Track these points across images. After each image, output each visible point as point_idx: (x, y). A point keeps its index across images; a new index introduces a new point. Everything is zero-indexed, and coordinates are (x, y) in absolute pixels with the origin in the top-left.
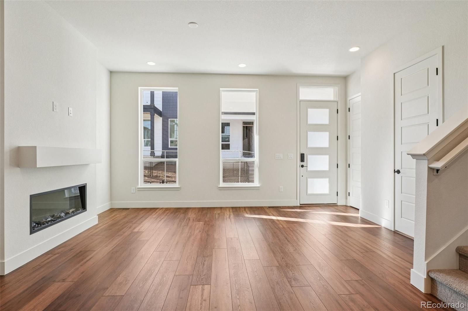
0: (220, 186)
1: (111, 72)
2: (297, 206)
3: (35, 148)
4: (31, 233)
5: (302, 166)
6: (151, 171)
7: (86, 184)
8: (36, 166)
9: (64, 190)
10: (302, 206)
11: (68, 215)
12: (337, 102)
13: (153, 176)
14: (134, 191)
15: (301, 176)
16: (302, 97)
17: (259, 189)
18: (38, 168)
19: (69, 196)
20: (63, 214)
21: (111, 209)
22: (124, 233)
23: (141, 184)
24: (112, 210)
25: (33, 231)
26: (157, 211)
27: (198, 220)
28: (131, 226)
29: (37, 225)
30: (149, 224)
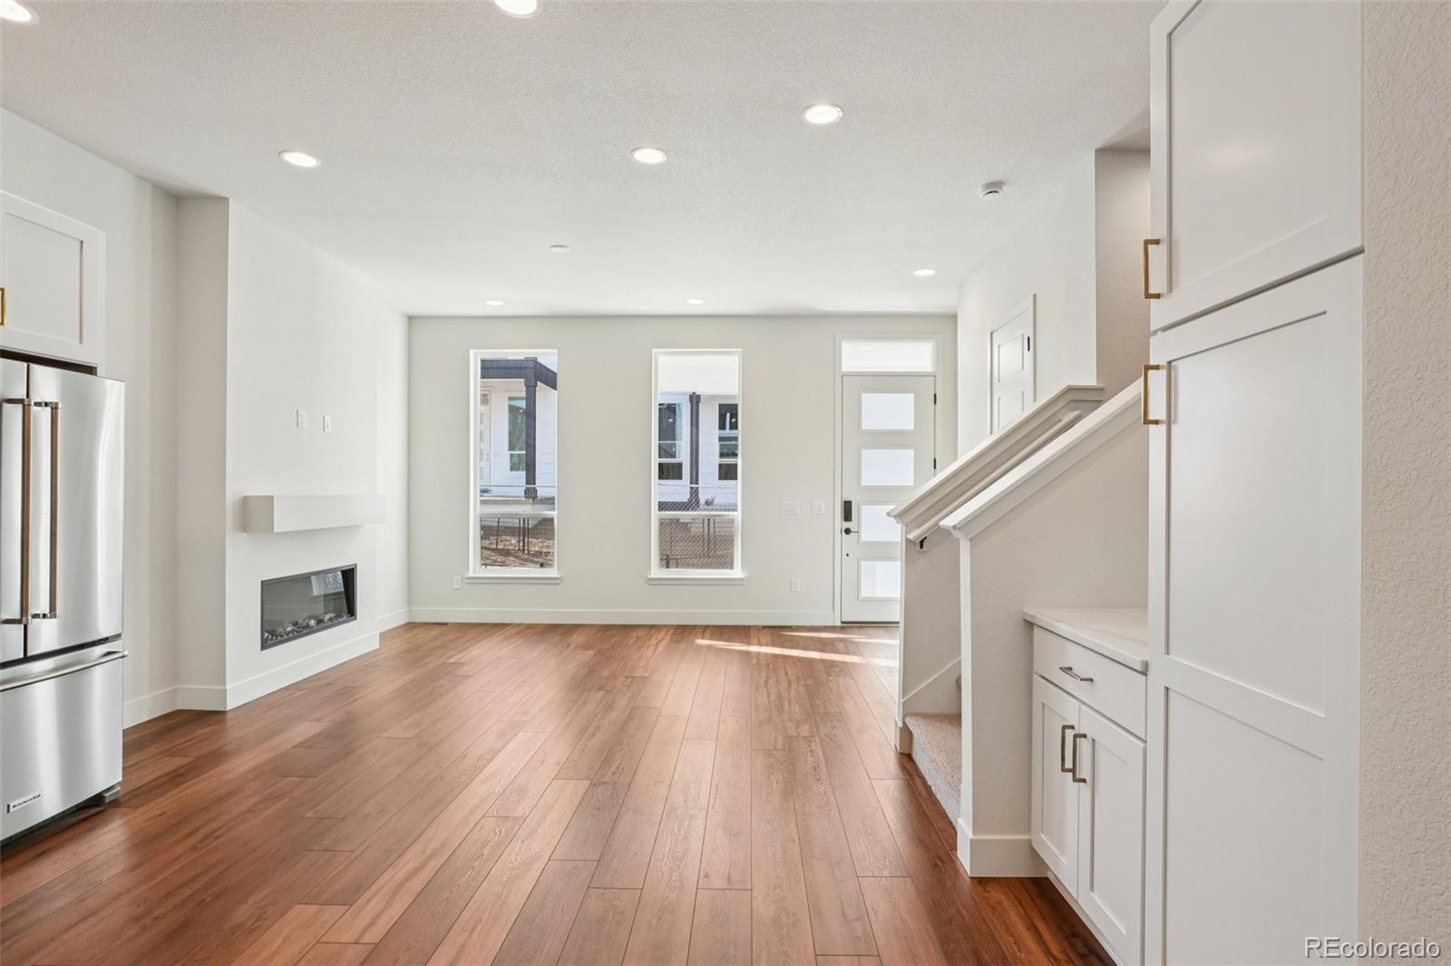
0: (652, 576)
1: (411, 318)
2: (834, 627)
3: (270, 499)
4: (264, 647)
5: (848, 531)
6: (524, 540)
7: (356, 564)
8: (273, 529)
9: (310, 577)
10: (847, 626)
11: (321, 624)
12: (935, 376)
13: (529, 551)
14: (460, 582)
15: (844, 556)
16: (848, 364)
17: (742, 585)
18: (276, 533)
19: (322, 593)
20: (312, 622)
21: (409, 623)
22: (427, 663)
23: (475, 569)
24: (411, 626)
25: (265, 645)
26: (507, 629)
27: (586, 647)
28: (445, 654)
29: (272, 635)
30: (481, 652)
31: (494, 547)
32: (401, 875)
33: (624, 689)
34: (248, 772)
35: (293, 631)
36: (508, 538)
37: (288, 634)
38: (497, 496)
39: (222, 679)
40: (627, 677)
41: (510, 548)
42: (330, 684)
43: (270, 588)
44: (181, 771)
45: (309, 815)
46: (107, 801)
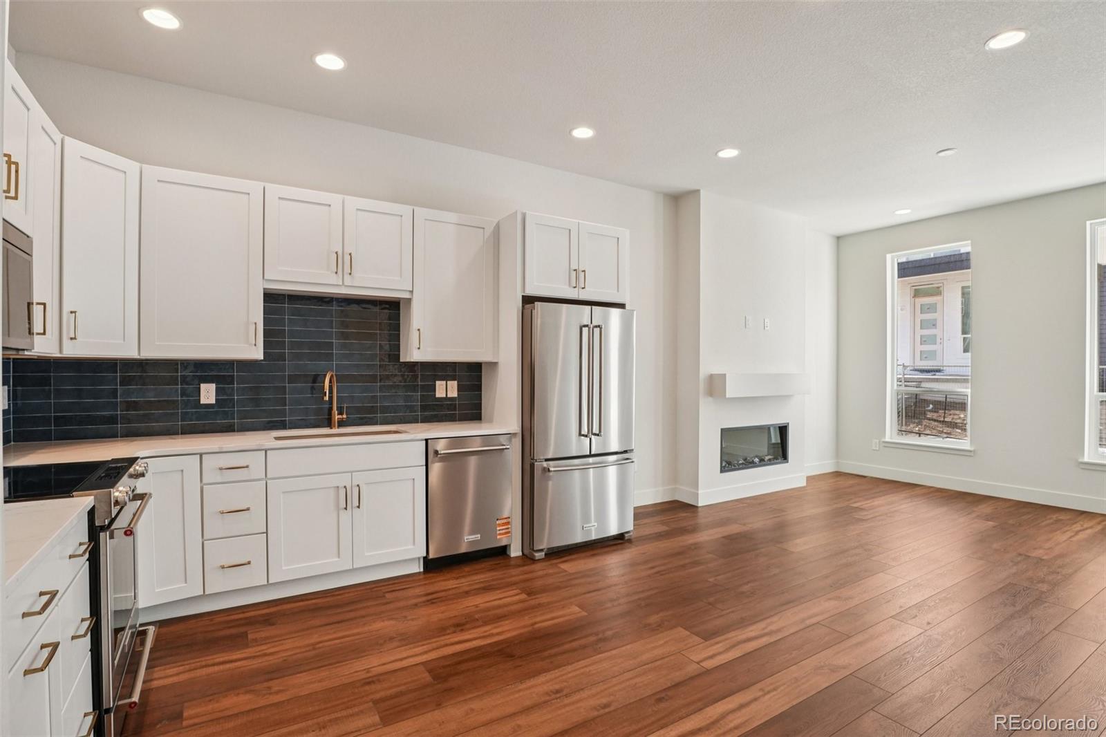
0: (1085, 460)
1: (838, 238)
3: (724, 376)
4: (721, 471)
7: (788, 424)
8: (725, 396)
11: (762, 462)
14: (877, 446)
18: (729, 398)
20: (757, 460)
21: (834, 472)
23: (890, 431)
25: (723, 470)
26: (918, 488)
27: (988, 518)
28: (851, 499)
29: (728, 464)
30: (882, 503)
31: (942, 419)
32: (743, 637)
33: (1011, 564)
34: (692, 545)
35: (742, 464)
36: (957, 412)
37: (739, 465)
38: (950, 375)
39: (696, 486)
40: (1020, 555)
41: (959, 421)
42: (762, 503)
43: (727, 434)
44: (662, 534)
45: (711, 580)
46: (626, 538)
